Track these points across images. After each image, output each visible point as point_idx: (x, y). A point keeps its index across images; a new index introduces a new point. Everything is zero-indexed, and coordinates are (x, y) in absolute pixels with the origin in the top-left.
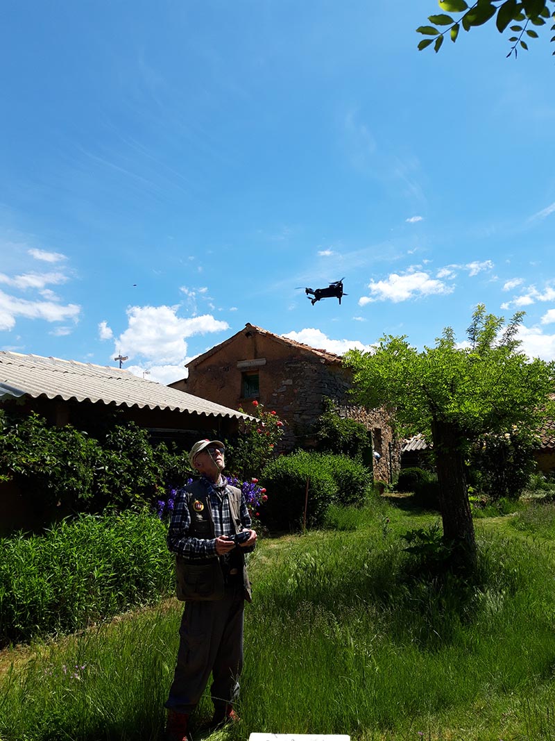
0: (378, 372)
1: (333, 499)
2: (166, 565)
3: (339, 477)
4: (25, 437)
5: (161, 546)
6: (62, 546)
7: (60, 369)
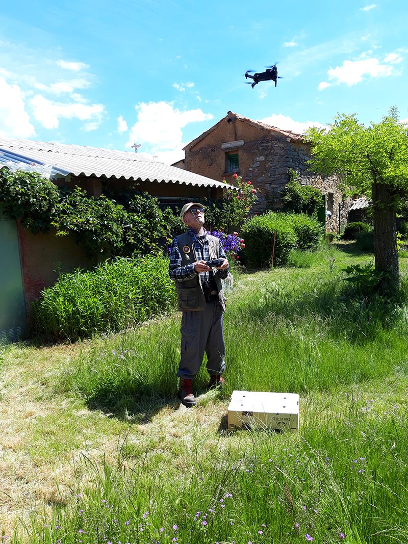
1: (294, 246)
3: (299, 230)
4: (74, 205)
6: (106, 278)
7: (93, 155)
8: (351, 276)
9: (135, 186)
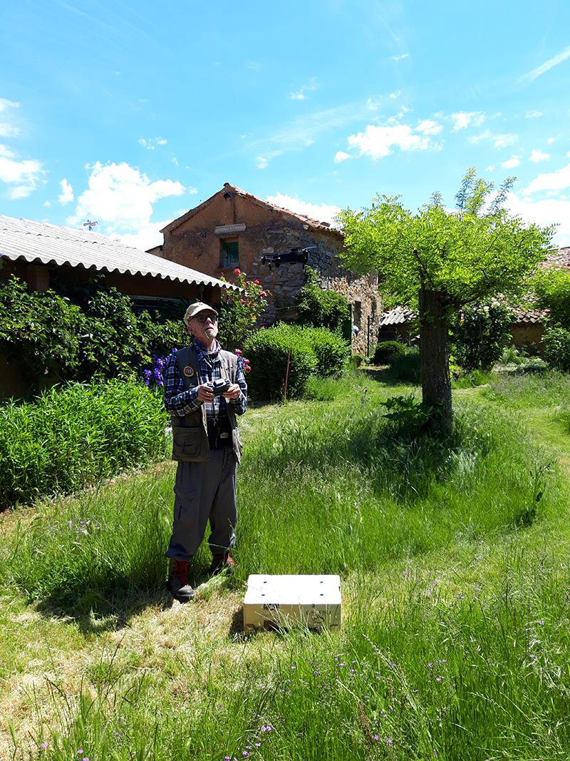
1: (312, 372)
2: (155, 432)
3: (319, 350)
4: (7, 302)
5: (149, 413)
6: (53, 413)
7: (33, 232)
8: (392, 412)
9: (98, 278)
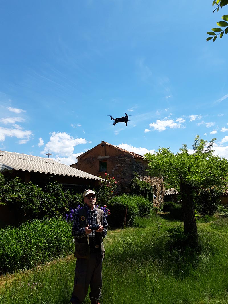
0: (158, 162)
1: (137, 215)
3: (139, 205)
4: (12, 187)
5: (66, 233)
6: (26, 232)
7: (26, 159)
8: (171, 234)
9: (50, 177)
